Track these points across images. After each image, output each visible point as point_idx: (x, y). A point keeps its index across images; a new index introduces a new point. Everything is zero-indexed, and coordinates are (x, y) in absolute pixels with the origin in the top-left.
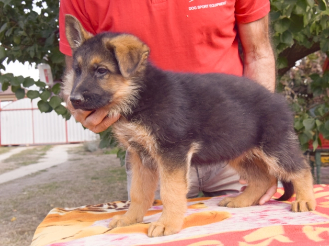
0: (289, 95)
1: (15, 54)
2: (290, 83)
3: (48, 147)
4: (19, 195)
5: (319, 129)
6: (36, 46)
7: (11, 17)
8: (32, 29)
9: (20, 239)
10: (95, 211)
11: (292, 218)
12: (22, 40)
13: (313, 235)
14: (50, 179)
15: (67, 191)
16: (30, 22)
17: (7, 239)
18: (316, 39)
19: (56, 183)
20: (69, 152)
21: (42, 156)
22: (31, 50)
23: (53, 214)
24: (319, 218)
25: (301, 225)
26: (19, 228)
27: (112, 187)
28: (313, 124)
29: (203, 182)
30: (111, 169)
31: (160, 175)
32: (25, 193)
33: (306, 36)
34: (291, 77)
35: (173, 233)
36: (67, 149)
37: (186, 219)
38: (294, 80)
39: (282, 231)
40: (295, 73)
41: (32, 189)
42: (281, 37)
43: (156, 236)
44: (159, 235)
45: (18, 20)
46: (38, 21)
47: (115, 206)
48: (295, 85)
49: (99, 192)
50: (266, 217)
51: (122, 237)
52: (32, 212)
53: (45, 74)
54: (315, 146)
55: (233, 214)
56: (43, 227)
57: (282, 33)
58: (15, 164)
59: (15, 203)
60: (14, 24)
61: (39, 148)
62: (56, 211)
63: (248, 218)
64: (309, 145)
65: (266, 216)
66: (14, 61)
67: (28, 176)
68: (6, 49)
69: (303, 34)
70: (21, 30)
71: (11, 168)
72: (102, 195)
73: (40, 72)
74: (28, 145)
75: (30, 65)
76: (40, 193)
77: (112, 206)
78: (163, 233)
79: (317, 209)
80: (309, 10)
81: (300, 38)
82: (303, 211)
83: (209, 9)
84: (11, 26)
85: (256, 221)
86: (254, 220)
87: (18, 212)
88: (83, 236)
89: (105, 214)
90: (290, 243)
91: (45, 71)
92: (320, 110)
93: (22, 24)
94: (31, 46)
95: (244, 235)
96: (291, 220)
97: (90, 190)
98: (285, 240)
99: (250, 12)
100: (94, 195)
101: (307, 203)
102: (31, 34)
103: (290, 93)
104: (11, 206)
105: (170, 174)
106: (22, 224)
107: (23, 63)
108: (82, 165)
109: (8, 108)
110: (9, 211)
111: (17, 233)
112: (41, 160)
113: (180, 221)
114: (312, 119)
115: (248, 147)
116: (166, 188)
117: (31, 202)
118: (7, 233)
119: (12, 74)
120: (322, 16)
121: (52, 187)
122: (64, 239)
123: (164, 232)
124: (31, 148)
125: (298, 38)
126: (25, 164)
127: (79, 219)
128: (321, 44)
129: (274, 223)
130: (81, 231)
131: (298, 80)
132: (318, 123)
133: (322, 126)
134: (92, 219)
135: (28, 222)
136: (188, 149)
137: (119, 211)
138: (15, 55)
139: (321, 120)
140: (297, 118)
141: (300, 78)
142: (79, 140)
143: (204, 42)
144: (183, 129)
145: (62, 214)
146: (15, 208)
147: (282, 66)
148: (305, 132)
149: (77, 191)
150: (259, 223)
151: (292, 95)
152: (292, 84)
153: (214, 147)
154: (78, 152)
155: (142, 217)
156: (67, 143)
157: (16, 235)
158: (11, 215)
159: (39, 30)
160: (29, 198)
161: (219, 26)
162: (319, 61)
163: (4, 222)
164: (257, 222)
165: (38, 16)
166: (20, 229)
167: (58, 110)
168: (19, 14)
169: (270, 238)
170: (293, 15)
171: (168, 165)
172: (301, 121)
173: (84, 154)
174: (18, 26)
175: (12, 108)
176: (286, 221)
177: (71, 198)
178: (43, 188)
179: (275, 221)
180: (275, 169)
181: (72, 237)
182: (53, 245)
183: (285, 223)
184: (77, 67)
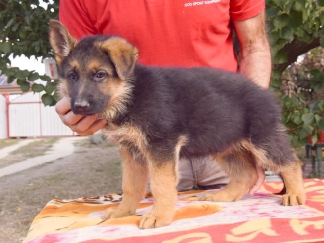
0: (292, 89)
1: (21, 48)
2: (294, 78)
3: (55, 139)
4: (25, 186)
5: (318, 124)
6: (41, 41)
7: (17, 13)
8: (38, 25)
9: (24, 229)
10: (91, 203)
11: (281, 212)
12: (27, 35)
13: (299, 229)
14: (55, 171)
15: (72, 183)
16: (36, 17)
17: (12, 229)
18: (316, 35)
19: (62, 174)
20: (75, 144)
21: (49, 149)
22: (37, 45)
23: (51, 206)
24: (308, 212)
25: (288, 219)
26: (24, 218)
27: (116, 180)
28: (313, 119)
30: (115, 162)
31: (150, 168)
32: (31, 184)
33: (306, 32)
34: (294, 72)
35: (164, 225)
36: (73, 142)
37: (177, 211)
38: (297, 75)
39: (269, 225)
40: (299, 67)
41: (38, 181)
42: (280, 32)
43: (147, 228)
44: (150, 227)
45: (24, 16)
46: (44, 16)
47: (111, 198)
48: (298, 80)
49: (103, 184)
50: (256, 211)
51: (114, 229)
52: (37, 203)
53: (51, 68)
54: (314, 140)
55: (224, 207)
56: (40, 218)
57: (280, 29)
58: (23, 156)
59: (21, 194)
60: (20, 20)
61: (46, 141)
62: (53, 203)
63: (239, 211)
64: (308, 139)
65: (256, 209)
66: (20, 56)
67: (35, 168)
68: (13, 44)
69: (304, 30)
70: (27, 25)
71: (18, 159)
72: (105, 187)
73: (46, 66)
74: (35, 137)
75: (36, 60)
76: (45, 184)
77: (108, 199)
78: (154, 226)
79: (307, 203)
80: (308, 7)
81: (300, 33)
82: (293, 205)
83: (204, 6)
84: (18, 21)
85: (245, 214)
87: (24, 203)
88: (77, 227)
89: (100, 206)
90: (275, 236)
91: (51, 65)
92: (320, 105)
93: (28, 19)
94: (36, 40)
95: (232, 228)
96: (280, 214)
97: (95, 183)
98: (272, 233)
99: (245, 9)
100: (98, 187)
101: (297, 198)
102: (36, 29)
103: (293, 88)
104: (17, 197)
105: (159, 168)
106: (27, 215)
107: (29, 58)
108: (87, 157)
109: (16, 101)
110: (15, 202)
111: (22, 223)
112: (47, 152)
113: (171, 214)
114: (311, 114)
115: (235, 139)
116: (156, 181)
117: (36, 193)
118: (12, 223)
119: (17, 68)
120: (322, 12)
121: (57, 178)
122: (58, 230)
123: (155, 224)
124: (39, 140)
125: (297, 34)
126: (32, 156)
127: (75, 211)
128: (321, 39)
129: (263, 216)
130: (76, 222)
131: (301, 75)
132: (318, 118)
133: (321, 121)
134: (88, 210)
135: (33, 213)
136: (176, 143)
137: (115, 203)
138: (21, 50)
139: (320, 115)
140: (297, 113)
141: (303, 73)
143: (199, 39)
144: (170, 123)
145: (59, 206)
146: (20, 199)
147: (281, 62)
148: (304, 126)
149: (81, 183)
150: (248, 216)
151: (296, 90)
152: (296, 78)
153: (201, 139)
154: (84, 145)
155: (135, 209)
156: (73, 136)
157: (21, 226)
158: (17, 206)
159: (45, 25)
160: (34, 190)
161: (213, 23)
162: (322, 56)
163: (9, 213)
164: (247, 215)
165: (44, 12)
166: (24, 220)
168: (25, 9)
169: (257, 231)
170: (292, 11)
171: (156, 160)
172: (301, 116)
173: (90, 147)
174: (23, 21)
175: (20, 101)
176: (275, 214)
177: (75, 189)
178: (48, 180)
179: (264, 214)
180: (263, 161)
181: (66, 228)
182: (47, 236)
183: (274, 217)
184: (71, 72)
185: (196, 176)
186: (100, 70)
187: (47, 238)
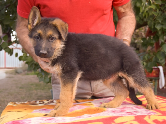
10: (32, 105)
11: (138, 112)
15: (6, 94)
18: (145, 20)
20: (6, 73)
23: (10, 106)
29: (93, 90)
33: (140, 18)
47: (43, 102)
49: (24, 96)
50: (125, 111)
51: (51, 119)
55: (107, 109)
56: (5, 112)
62: (11, 104)
63: (115, 111)
77: (41, 103)
80: (143, 5)
86: (118, 112)
89: (38, 106)
92: (146, 57)
95: (115, 119)
97: (19, 94)
101: (155, 105)
108: (14, 80)
122: (19, 118)
127: (25, 109)
128: (148, 22)
129: (129, 114)
130: (27, 115)
134: (32, 109)
137: (46, 105)
142: (12, 67)
145: (15, 105)
150: (121, 114)
156: (5, 68)
162: (143, 31)
164: (121, 113)
167: (6, 50)
170: (135, 6)
173: (15, 75)
176: (135, 113)
179: (129, 113)
180: (132, 84)
181: (23, 117)
182: (14, 122)
183: (135, 115)
184: (37, 35)
185: (93, 91)
186: (53, 36)
187: (14, 123)
